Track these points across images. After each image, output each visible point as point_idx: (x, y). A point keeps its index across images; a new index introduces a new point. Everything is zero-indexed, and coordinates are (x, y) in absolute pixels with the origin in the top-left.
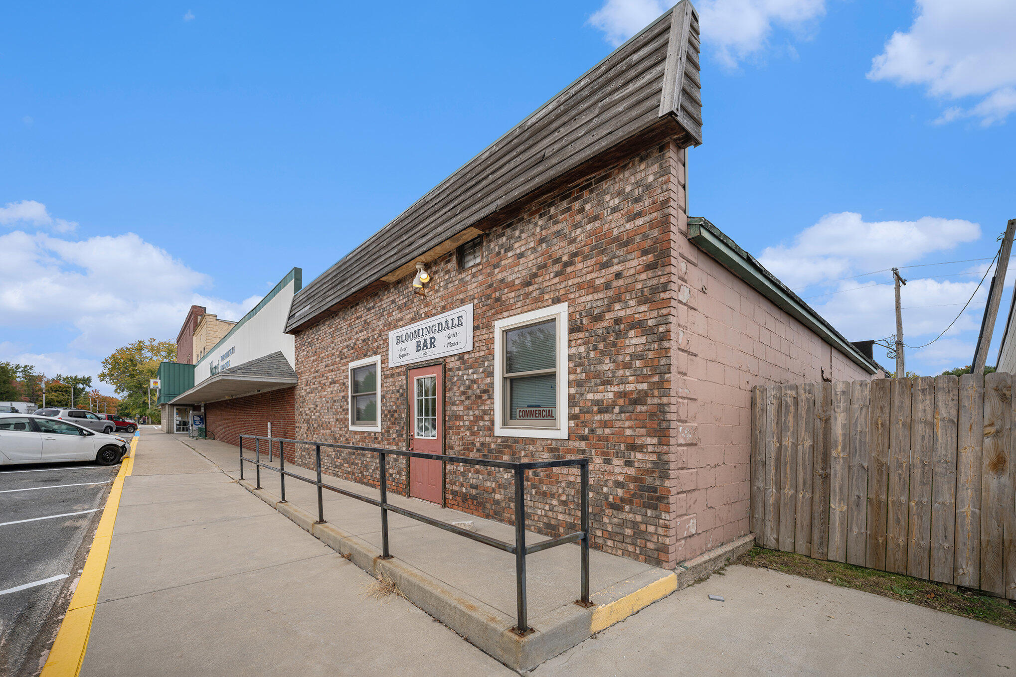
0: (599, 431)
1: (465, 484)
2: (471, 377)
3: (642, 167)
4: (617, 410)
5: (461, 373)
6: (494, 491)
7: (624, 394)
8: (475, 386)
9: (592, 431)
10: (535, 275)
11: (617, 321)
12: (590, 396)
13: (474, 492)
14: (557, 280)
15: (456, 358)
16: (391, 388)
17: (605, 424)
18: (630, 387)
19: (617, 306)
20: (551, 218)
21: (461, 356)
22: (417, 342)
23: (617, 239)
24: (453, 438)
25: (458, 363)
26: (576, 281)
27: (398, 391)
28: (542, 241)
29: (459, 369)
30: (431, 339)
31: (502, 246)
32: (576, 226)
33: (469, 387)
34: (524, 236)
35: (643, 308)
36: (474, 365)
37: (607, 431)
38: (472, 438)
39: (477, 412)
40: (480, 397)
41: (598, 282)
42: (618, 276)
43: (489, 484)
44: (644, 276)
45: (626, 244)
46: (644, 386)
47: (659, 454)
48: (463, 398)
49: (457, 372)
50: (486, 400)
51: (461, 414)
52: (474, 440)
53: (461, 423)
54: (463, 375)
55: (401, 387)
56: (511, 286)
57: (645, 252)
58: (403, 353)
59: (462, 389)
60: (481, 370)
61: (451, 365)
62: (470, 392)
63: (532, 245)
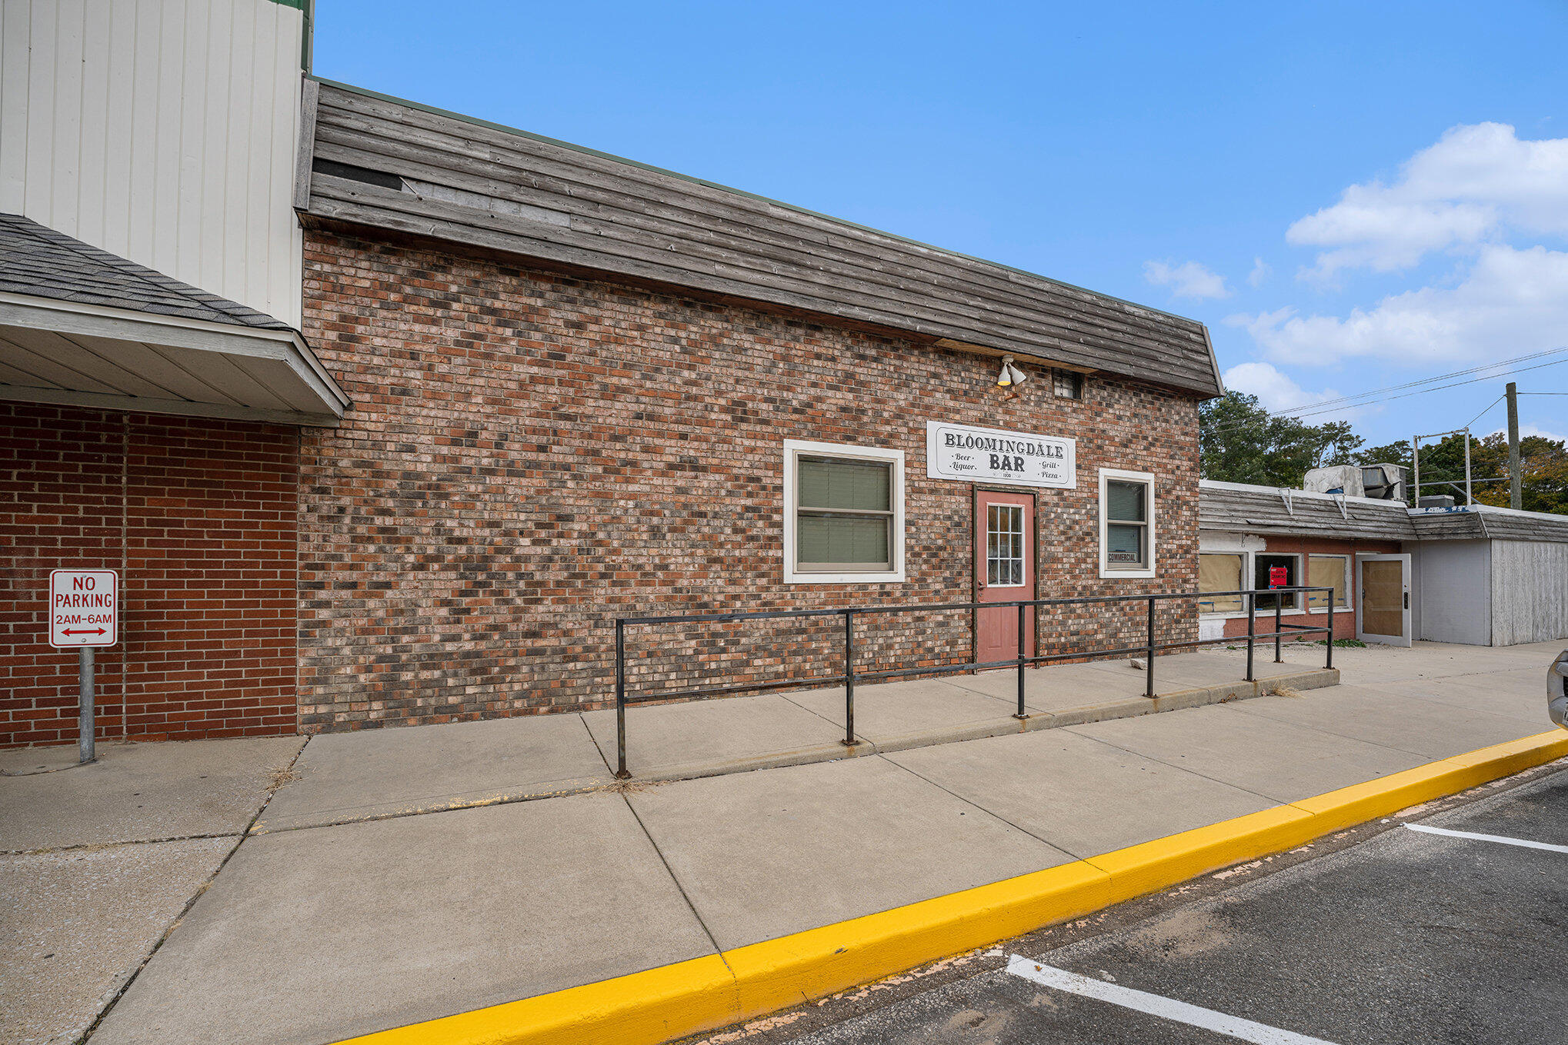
0: (1170, 571)
1: (1064, 633)
2: (1073, 517)
3: (1188, 405)
4: (1178, 557)
5: (1059, 510)
6: (1096, 632)
7: (1180, 546)
8: (1077, 527)
9: (1166, 571)
10: (1131, 441)
11: (1178, 498)
12: (1165, 546)
13: (1075, 639)
14: (1145, 453)
15: (1053, 492)
16: (932, 511)
17: (1173, 566)
18: (1184, 542)
19: (1178, 488)
20: (1141, 401)
21: (1060, 492)
22: (992, 456)
23: (1177, 443)
24: (1049, 583)
25: (1056, 499)
26: (1157, 460)
27: (950, 518)
28: (1135, 415)
29: (1057, 505)
30: (1017, 459)
31: (1103, 398)
32: (1157, 419)
33: (1070, 528)
34: (1122, 402)
35: (1188, 494)
36: (1078, 504)
37: (1174, 571)
38: (1072, 582)
39: (1079, 555)
40: (1083, 539)
41: (1169, 467)
42: (1178, 467)
43: (1091, 626)
44: (1189, 474)
45: (1181, 448)
46: (1189, 542)
47: (1196, 584)
48: (1063, 538)
49: (1055, 509)
50: (1089, 543)
51: (1060, 555)
52: (1074, 584)
53: (1060, 566)
54: (1062, 513)
55: (956, 512)
56: (1112, 439)
57: (1190, 460)
58: (961, 462)
59: (1061, 528)
60: (1083, 511)
61: (1046, 499)
62: (1071, 533)
63: (1128, 414)
